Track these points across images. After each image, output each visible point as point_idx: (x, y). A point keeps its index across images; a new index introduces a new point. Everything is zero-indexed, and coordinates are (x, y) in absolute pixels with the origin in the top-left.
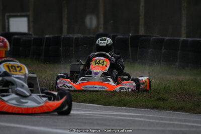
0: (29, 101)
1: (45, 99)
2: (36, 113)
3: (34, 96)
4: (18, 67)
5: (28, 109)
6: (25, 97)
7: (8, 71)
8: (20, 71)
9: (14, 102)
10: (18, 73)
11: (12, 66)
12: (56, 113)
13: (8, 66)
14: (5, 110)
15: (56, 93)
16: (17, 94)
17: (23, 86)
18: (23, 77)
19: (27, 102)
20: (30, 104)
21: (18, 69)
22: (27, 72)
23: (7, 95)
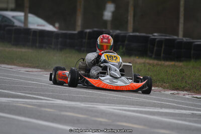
0: (119, 82)
1: (130, 81)
2: (123, 91)
3: (123, 78)
4: (115, 57)
5: (117, 87)
6: (117, 78)
7: (107, 59)
8: (115, 60)
9: (108, 81)
10: (114, 61)
11: (110, 56)
12: (140, 92)
13: (107, 56)
14: (101, 86)
15: (142, 78)
16: (111, 76)
17: (116, 70)
18: (117, 64)
19: (117, 82)
20: (119, 83)
21: (114, 59)
22: (121, 61)
23: (104, 76)
